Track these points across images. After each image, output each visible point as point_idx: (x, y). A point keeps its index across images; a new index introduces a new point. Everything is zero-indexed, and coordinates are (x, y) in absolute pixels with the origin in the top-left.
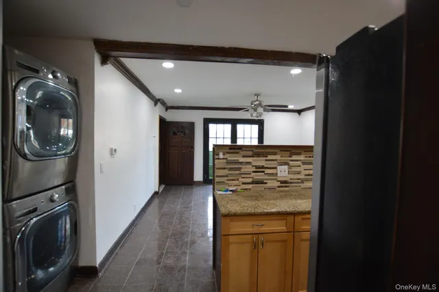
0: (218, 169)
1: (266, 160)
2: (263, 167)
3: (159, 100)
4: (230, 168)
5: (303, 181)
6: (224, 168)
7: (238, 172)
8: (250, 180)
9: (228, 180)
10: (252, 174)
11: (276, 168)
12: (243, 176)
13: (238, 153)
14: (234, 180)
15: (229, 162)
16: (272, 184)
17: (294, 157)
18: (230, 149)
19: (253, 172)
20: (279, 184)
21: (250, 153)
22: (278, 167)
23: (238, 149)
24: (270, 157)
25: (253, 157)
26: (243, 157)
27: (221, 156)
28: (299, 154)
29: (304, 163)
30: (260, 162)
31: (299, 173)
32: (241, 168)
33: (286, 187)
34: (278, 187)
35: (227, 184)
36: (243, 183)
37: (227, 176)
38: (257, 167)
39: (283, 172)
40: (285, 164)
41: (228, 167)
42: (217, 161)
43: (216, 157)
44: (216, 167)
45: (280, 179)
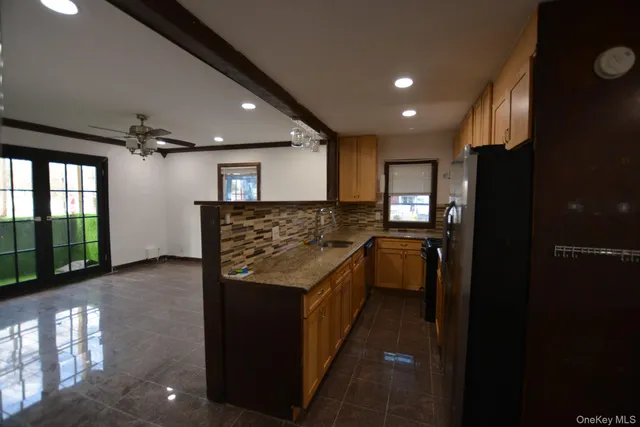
0: (223, 241)
1: (265, 221)
4: (237, 238)
6: (230, 239)
7: (241, 242)
8: (252, 251)
9: (234, 256)
10: (255, 241)
11: (270, 231)
12: (247, 246)
13: (240, 214)
14: (239, 255)
15: (235, 229)
16: (269, 251)
17: (282, 216)
18: (235, 208)
19: (256, 239)
20: (272, 250)
21: (251, 213)
22: (274, 229)
23: (243, 208)
24: (267, 217)
25: (254, 218)
26: (248, 219)
27: (229, 219)
28: (284, 211)
29: (289, 221)
30: (259, 224)
31: (284, 233)
32: (244, 236)
33: (278, 252)
34: (273, 253)
35: (233, 262)
36: (248, 257)
37: (233, 251)
38: (260, 232)
39: (276, 233)
40: (277, 224)
41: (234, 236)
42: (223, 228)
43: (222, 222)
44: (222, 238)
45: (274, 243)
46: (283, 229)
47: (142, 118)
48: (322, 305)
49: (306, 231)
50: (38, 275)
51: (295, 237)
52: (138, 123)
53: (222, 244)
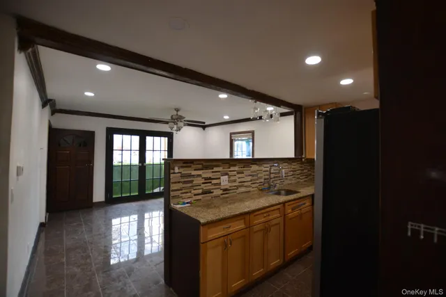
0: (173, 183)
1: (213, 172)
2: (210, 178)
3: (51, 100)
4: (184, 182)
5: (238, 187)
6: (179, 182)
7: (190, 185)
8: (200, 191)
9: (182, 193)
10: (202, 185)
11: (219, 178)
12: (195, 188)
13: (190, 167)
14: (187, 193)
15: (183, 176)
16: (217, 192)
17: (232, 169)
18: (184, 163)
19: (203, 183)
20: (221, 192)
21: (200, 166)
22: (222, 177)
23: (192, 163)
24: (215, 169)
25: (202, 169)
26: (195, 170)
27: (177, 170)
28: (235, 165)
29: (238, 173)
30: (207, 174)
31: (235, 181)
32: (193, 181)
33: (226, 194)
34: (222, 194)
35: (181, 197)
36: (195, 195)
37: (181, 190)
38: (206, 179)
39: (224, 181)
40: (227, 174)
41: (183, 180)
42: (172, 175)
43: (172, 171)
44: (172, 181)
45: (222, 188)
46: (232, 178)
47: (177, 110)
48: (229, 237)
49: (262, 180)
50: (139, 192)
51: (246, 184)
52: (175, 113)
53: (172, 185)
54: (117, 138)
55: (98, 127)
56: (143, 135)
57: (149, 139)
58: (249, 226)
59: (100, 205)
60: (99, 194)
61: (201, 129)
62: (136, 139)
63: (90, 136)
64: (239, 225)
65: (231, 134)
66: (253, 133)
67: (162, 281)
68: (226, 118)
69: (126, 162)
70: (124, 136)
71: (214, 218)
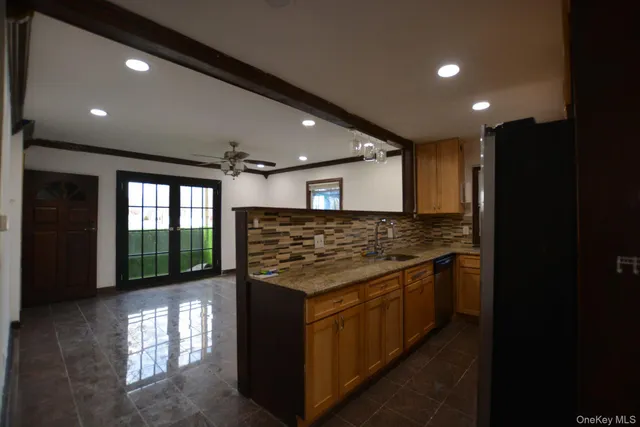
0: (251, 243)
1: (304, 229)
2: (301, 238)
3: (27, 122)
4: (266, 241)
5: (336, 251)
6: (259, 243)
7: (274, 247)
8: (288, 256)
9: (264, 259)
10: (291, 247)
11: (312, 238)
12: (281, 251)
13: (274, 220)
14: (270, 258)
15: (266, 233)
16: (310, 258)
17: (329, 225)
18: (266, 214)
19: (293, 245)
20: (315, 258)
21: (287, 220)
22: (316, 237)
23: (276, 214)
24: (308, 225)
25: (290, 225)
26: (281, 225)
27: (256, 224)
28: (332, 220)
29: (337, 231)
30: (296, 231)
31: (332, 242)
32: (278, 241)
33: (323, 260)
34: (316, 261)
35: (263, 264)
36: (281, 262)
37: (263, 253)
38: (295, 238)
39: (319, 241)
40: (322, 232)
41: (263, 239)
42: (250, 232)
43: (250, 226)
44: (250, 240)
45: (317, 252)
46: (329, 238)
47: (234, 145)
48: (341, 315)
49: (366, 243)
50: (170, 271)
51: (346, 247)
52: (231, 149)
53: (250, 246)
54: (134, 189)
55: (104, 170)
56: (175, 183)
57: (185, 191)
58: (364, 301)
59: (107, 292)
60: (106, 276)
61: (262, 176)
62: (164, 190)
63: (92, 182)
64: (351, 300)
65: (308, 183)
66: (340, 181)
67: (235, 391)
68: (303, 159)
69: (149, 226)
70: (146, 185)
71: (323, 288)
